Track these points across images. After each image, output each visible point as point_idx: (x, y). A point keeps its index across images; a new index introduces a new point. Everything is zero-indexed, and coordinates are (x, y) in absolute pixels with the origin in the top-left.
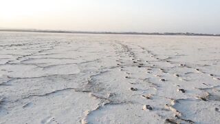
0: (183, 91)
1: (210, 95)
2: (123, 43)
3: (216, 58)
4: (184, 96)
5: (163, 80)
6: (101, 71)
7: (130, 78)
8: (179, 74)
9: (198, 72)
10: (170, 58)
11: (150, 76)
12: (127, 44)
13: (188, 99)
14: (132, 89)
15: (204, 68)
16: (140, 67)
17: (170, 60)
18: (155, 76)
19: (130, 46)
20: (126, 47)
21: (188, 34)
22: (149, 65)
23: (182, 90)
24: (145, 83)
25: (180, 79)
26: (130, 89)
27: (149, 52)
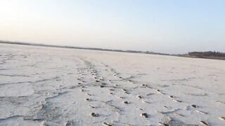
0: (146, 116)
1: (172, 120)
2: (87, 59)
3: (174, 78)
5: (126, 103)
6: (59, 91)
7: (91, 100)
8: (141, 95)
9: (159, 93)
10: (132, 77)
11: (112, 97)
12: (90, 61)
14: (93, 114)
15: (164, 89)
16: (102, 87)
17: (132, 79)
18: (117, 97)
19: (93, 63)
20: (90, 63)
21: (147, 53)
22: (111, 85)
23: (145, 114)
24: (108, 108)
25: (143, 101)
27: (112, 70)
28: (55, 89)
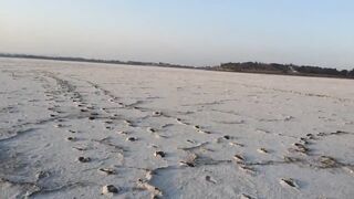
0: (162, 154)
1: (198, 157)
2: (60, 77)
3: (201, 101)
4: (164, 163)
5: (132, 139)
6: (18, 130)
7: (76, 139)
8: (154, 127)
9: (180, 123)
10: (139, 102)
11: (110, 133)
12: (67, 79)
13: (169, 168)
14: (81, 159)
15: (187, 117)
16: (92, 118)
17: (140, 106)
18: (119, 133)
19: (73, 81)
20: (66, 82)
21: (161, 65)
22: (107, 115)
23: (160, 153)
24: (104, 147)
25: (157, 136)
26: (77, 159)
27: (106, 92)
28: (9, 126)
